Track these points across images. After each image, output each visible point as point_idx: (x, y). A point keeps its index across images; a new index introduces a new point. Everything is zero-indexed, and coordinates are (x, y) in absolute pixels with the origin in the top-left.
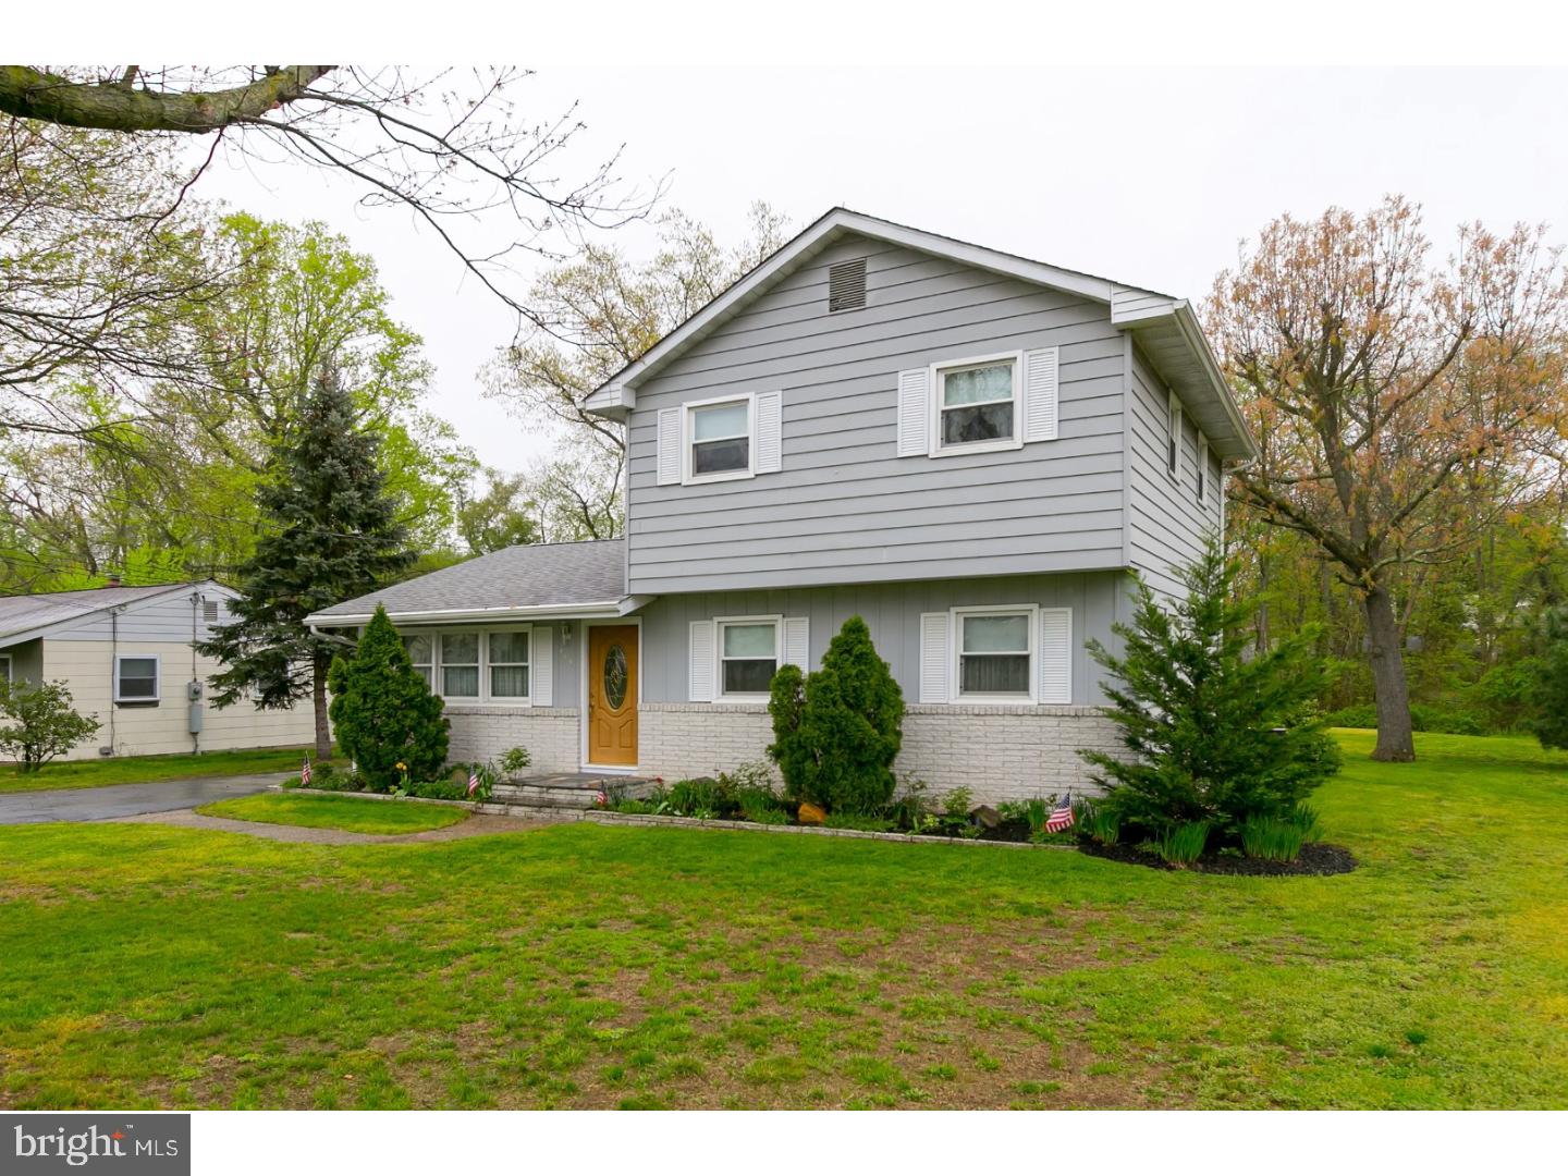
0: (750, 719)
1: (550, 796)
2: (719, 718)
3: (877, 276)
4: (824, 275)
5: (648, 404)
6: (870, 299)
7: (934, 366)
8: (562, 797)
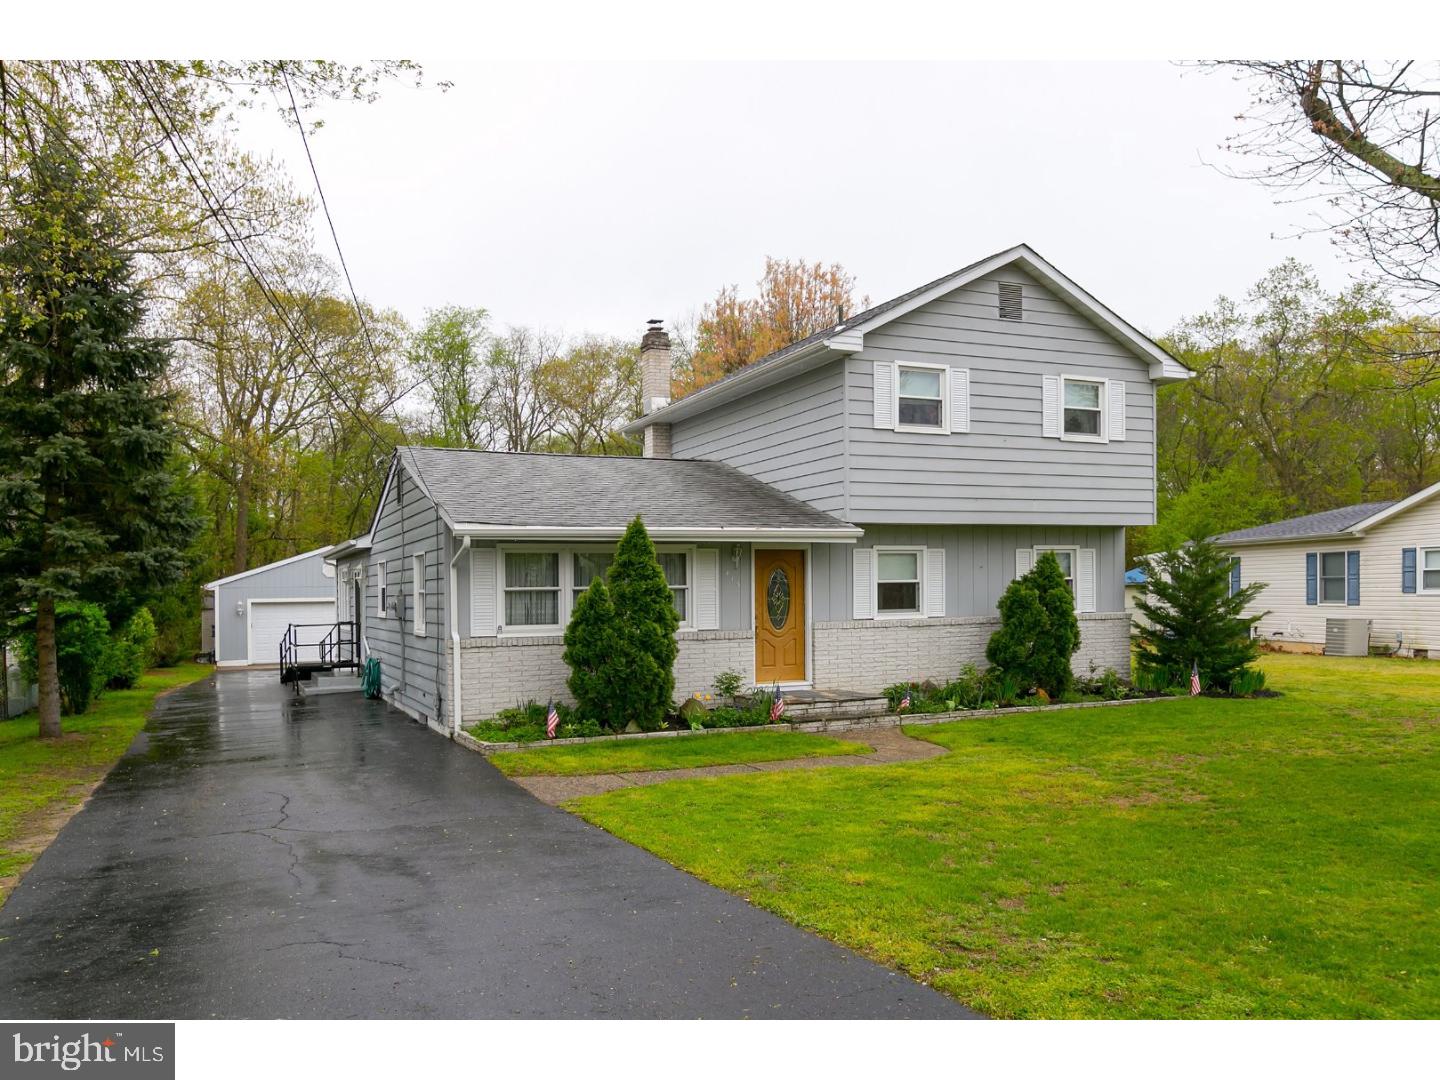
0: (910, 632)
1: (843, 709)
2: (886, 632)
3: (1030, 300)
4: (995, 288)
5: (872, 354)
6: (1025, 315)
7: (1063, 376)
8: (855, 709)
